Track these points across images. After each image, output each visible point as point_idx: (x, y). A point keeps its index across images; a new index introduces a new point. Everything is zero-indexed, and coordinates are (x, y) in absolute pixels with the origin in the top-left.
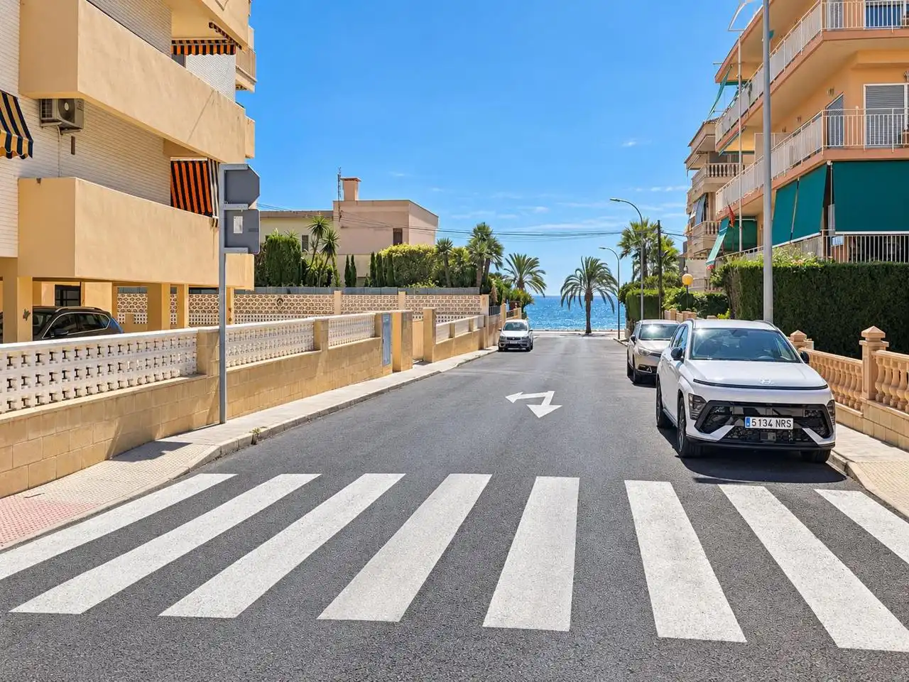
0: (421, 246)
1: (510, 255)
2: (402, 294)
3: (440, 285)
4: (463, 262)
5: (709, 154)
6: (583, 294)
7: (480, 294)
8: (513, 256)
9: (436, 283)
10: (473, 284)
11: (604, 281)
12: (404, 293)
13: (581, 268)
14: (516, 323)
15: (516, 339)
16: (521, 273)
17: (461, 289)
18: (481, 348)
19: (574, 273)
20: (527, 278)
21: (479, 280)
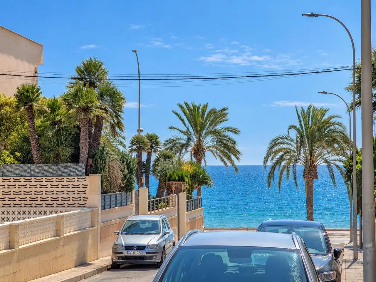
1: (180, 106)
6: (300, 165)
8: (185, 106)
9: (15, 157)
10: (75, 158)
11: (336, 146)
13: (298, 125)
14: (143, 222)
15: (140, 248)
16: (199, 133)
17: (54, 167)
18: (82, 263)
19: (285, 134)
20: (208, 141)
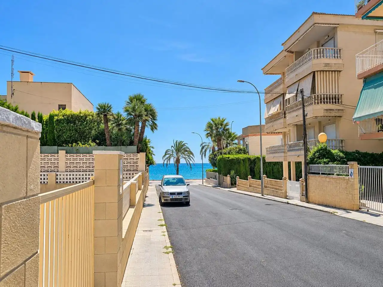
0: (83, 111)
2: (62, 153)
3: (99, 144)
4: (121, 124)
5: (294, 53)
7: (138, 153)
12: (64, 151)
21: (136, 140)
